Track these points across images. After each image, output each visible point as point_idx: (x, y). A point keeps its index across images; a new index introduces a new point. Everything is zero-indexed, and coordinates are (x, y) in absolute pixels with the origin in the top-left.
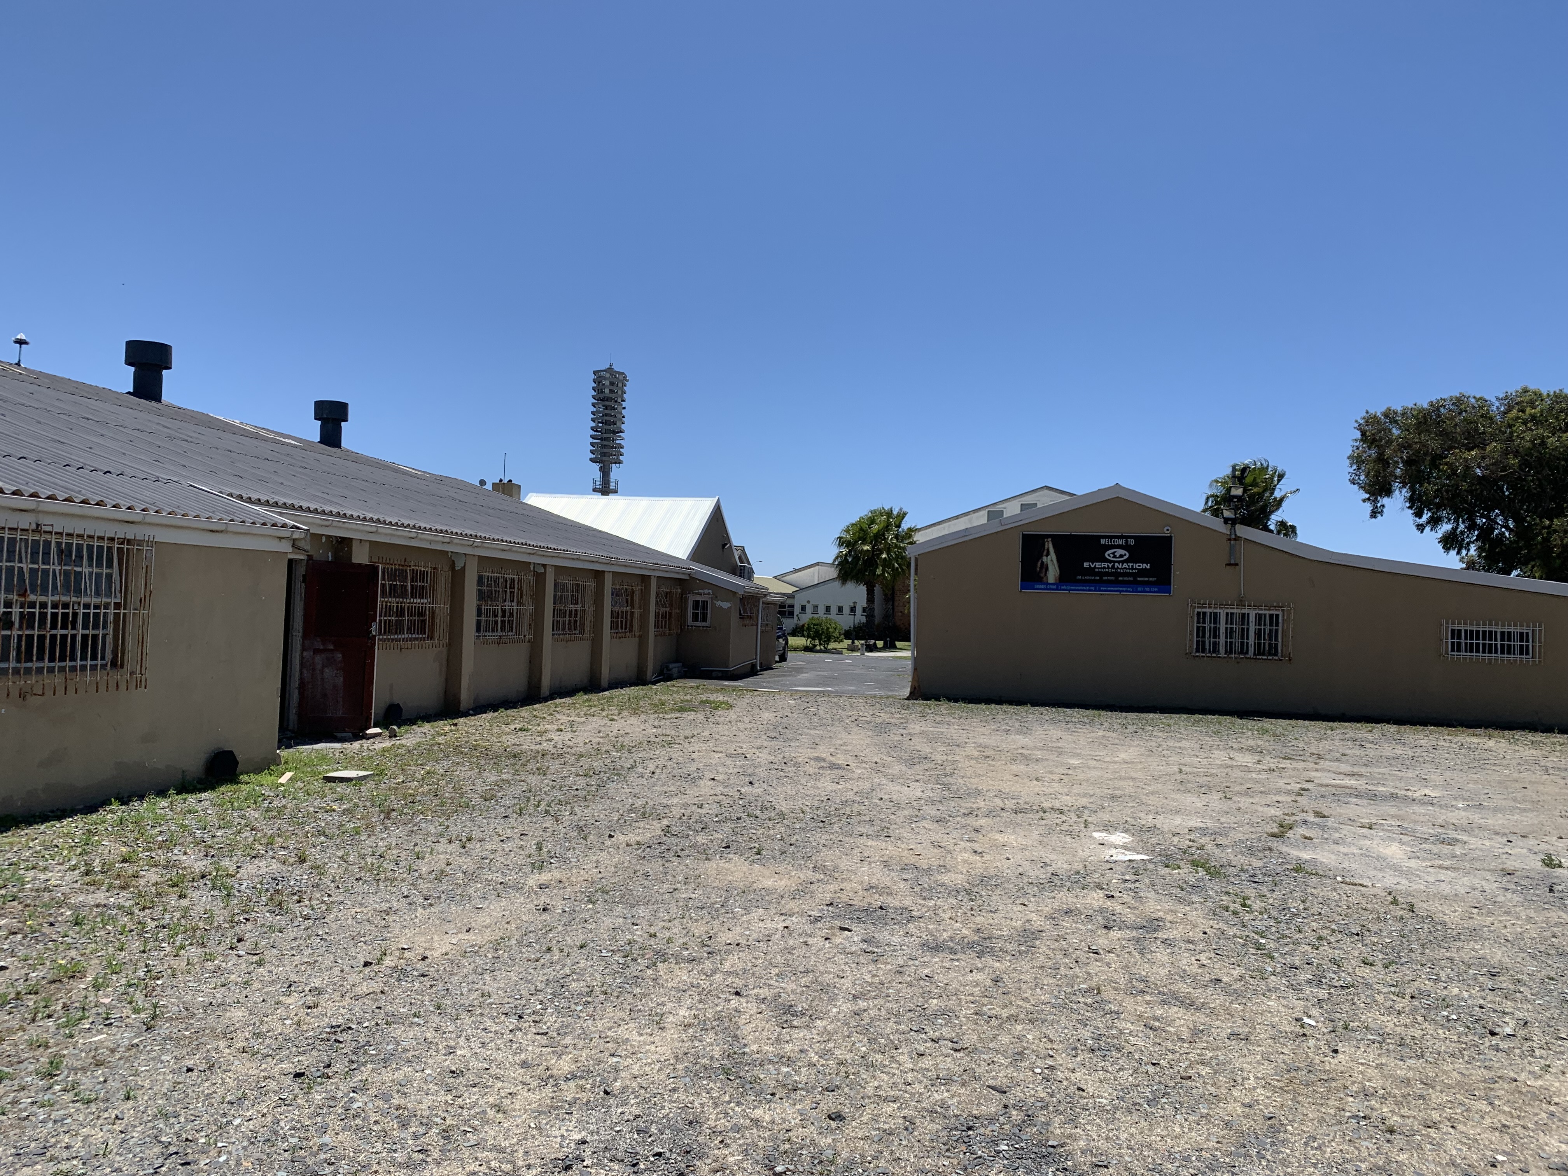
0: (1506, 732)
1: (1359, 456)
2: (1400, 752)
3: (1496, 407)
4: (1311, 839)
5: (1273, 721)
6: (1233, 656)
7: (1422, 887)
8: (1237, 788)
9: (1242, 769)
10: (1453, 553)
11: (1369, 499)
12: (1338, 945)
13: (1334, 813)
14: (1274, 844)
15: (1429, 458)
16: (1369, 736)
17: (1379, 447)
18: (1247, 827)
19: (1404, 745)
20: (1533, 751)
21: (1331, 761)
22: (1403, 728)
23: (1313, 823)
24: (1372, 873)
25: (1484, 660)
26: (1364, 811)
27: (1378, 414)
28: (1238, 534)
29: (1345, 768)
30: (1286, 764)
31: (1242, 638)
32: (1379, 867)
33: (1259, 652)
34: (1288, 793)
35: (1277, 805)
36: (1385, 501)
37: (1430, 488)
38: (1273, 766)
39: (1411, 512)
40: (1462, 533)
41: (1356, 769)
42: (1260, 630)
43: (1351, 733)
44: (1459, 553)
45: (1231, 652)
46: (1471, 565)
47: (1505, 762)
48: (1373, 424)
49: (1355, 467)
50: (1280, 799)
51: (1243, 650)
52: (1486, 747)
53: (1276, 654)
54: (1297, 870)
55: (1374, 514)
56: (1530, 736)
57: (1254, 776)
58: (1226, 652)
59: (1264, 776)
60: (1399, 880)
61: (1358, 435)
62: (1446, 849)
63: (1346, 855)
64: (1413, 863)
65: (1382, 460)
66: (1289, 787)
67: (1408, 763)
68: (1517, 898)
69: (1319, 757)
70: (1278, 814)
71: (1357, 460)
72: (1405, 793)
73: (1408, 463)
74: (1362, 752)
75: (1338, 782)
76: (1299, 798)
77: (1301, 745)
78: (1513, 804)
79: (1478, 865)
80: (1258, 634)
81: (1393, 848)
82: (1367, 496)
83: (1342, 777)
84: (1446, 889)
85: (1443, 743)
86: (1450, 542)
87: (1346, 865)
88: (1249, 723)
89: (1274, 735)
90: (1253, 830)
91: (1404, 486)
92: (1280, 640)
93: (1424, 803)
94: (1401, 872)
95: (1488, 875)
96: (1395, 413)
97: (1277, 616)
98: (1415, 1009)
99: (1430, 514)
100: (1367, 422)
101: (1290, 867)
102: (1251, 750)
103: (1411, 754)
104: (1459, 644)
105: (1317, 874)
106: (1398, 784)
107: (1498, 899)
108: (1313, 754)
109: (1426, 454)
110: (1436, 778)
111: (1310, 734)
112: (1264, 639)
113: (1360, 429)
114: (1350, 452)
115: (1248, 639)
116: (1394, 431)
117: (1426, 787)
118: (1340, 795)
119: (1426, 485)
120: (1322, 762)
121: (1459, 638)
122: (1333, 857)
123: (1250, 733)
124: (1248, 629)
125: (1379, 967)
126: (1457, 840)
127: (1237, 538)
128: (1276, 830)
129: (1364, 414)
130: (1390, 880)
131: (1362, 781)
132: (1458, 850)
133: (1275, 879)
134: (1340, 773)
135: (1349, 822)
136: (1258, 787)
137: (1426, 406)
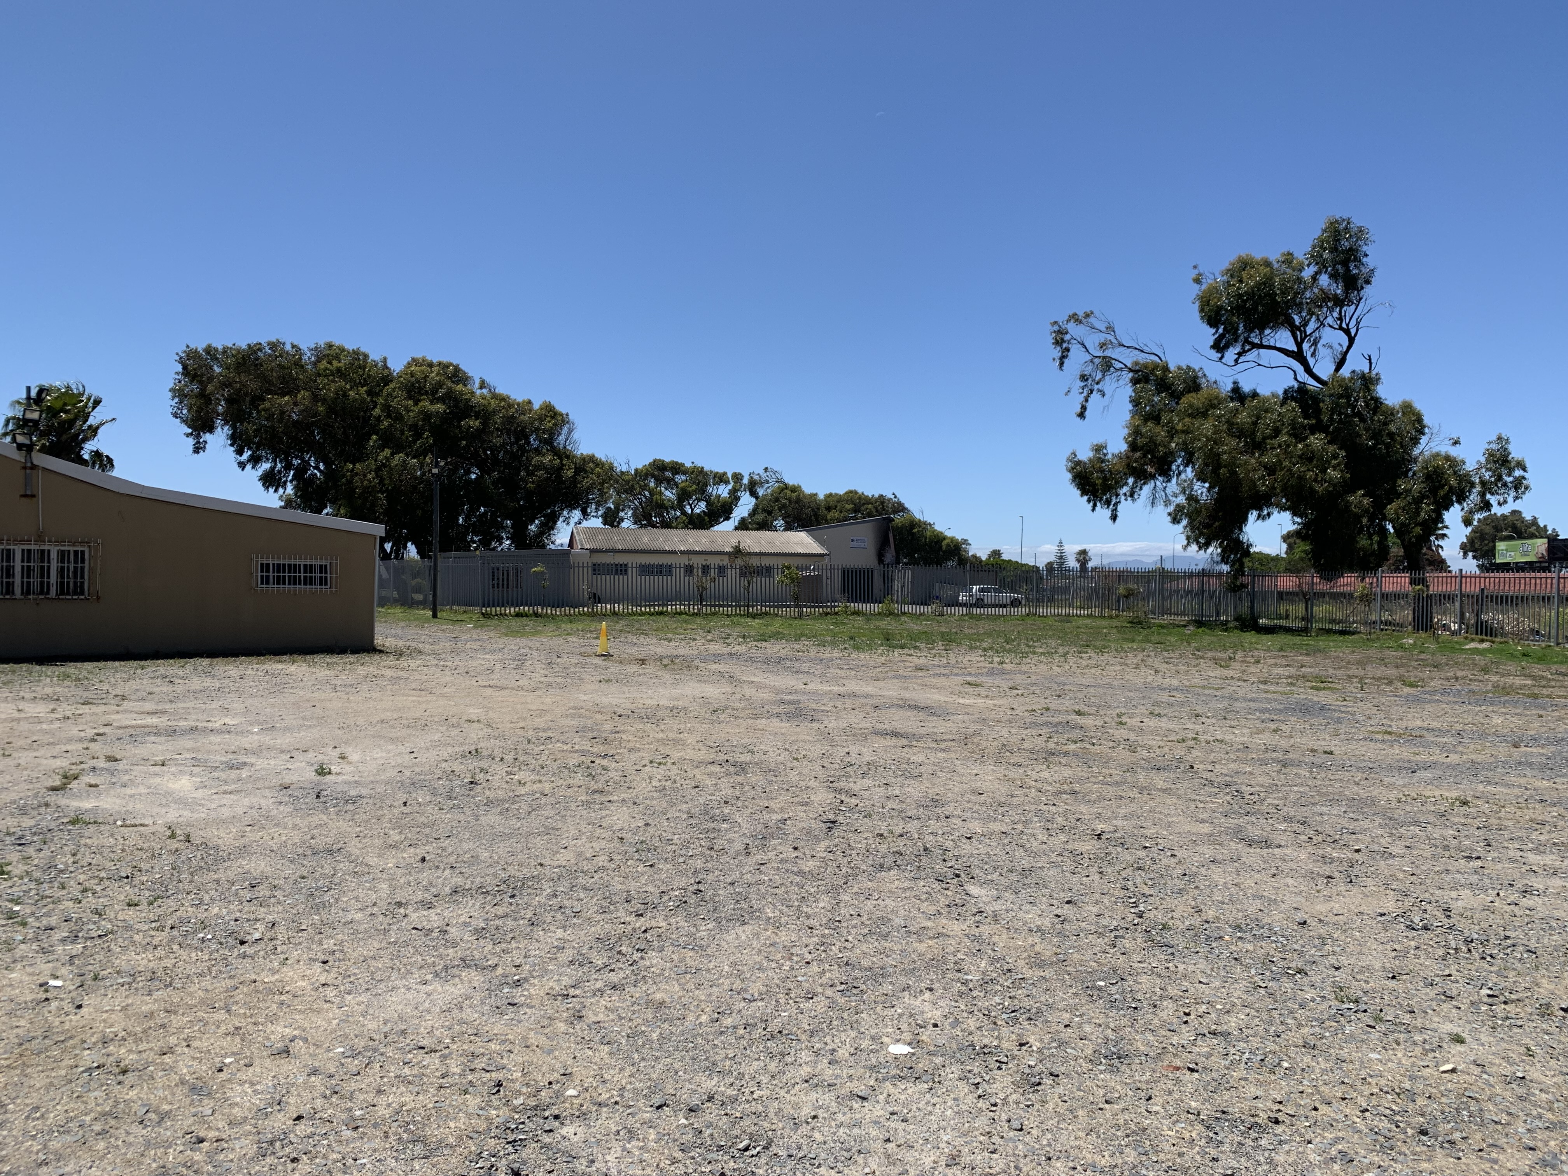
0: (308, 657)
1: (181, 390)
2: (208, 684)
3: (308, 357)
4: (96, 786)
5: (79, 665)
6: (31, 597)
7: (203, 815)
8: (21, 742)
9: (31, 720)
10: (271, 490)
11: (191, 434)
12: (105, 893)
13: (128, 755)
14: (52, 798)
15: (248, 399)
16: (181, 672)
17: (201, 382)
18: (24, 784)
19: (214, 676)
20: (327, 672)
21: (136, 701)
22: (215, 660)
23: (102, 769)
24: (156, 810)
25: (289, 591)
26: (159, 748)
27: (200, 350)
28: (35, 462)
29: (149, 706)
30: (86, 709)
31: (42, 576)
32: (164, 802)
33: (62, 590)
34: (81, 740)
35: (65, 755)
36: (208, 437)
37: (251, 428)
38: (69, 713)
39: (232, 449)
40: (280, 472)
41: (160, 707)
42: (62, 568)
43: (162, 670)
44: (276, 491)
45: (28, 593)
46: (289, 504)
47: (302, 684)
48: (194, 358)
49: (176, 400)
50: (69, 748)
51: (44, 589)
52: (288, 672)
53: (82, 593)
54: (73, 822)
55: (197, 449)
56: (328, 659)
57: (44, 726)
58: (22, 593)
59: (57, 724)
60: (181, 812)
61: (179, 368)
62: (234, 774)
63: (131, 796)
64: (200, 794)
65: (204, 398)
66: (83, 734)
67: (213, 694)
68: (289, 809)
69: (124, 698)
70: (64, 764)
71: (178, 393)
72: (205, 724)
73: (230, 401)
74: (170, 688)
75: (139, 722)
76: (92, 745)
77: (105, 687)
78: (301, 722)
79: (259, 784)
80: (61, 571)
81: (183, 781)
82: (190, 431)
83: (143, 716)
84: (226, 813)
85: (250, 672)
86: (270, 480)
87: (130, 808)
88: (49, 670)
89: (78, 679)
90: (31, 786)
91: (225, 424)
92: (86, 577)
93: (223, 732)
94: (186, 804)
95: (267, 793)
96: (216, 350)
97: (83, 552)
98: (172, 940)
99: (250, 453)
100: (188, 355)
101: (65, 820)
102: (46, 698)
103: (218, 685)
104: (268, 577)
105: (95, 822)
106: (200, 717)
107: (272, 814)
108: (117, 696)
109: (246, 394)
110: (238, 706)
111: (118, 675)
112: (68, 577)
113: (181, 362)
114: (171, 385)
115: (49, 577)
116: (215, 368)
117: (227, 716)
118: (136, 735)
119: (245, 424)
120: (125, 703)
121: (268, 571)
122: (118, 801)
123: (48, 680)
124: (49, 567)
125: (144, 905)
126: (245, 764)
127: (34, 467)
128: (58, 783)
129: (185, 348)
130: (172, 815)
131: (164, 718)
132: (244, 773)
133: (45, 836)
134: (143, 713)
135: (142, 762)
136: (47, 739)
137: (244, 347)
